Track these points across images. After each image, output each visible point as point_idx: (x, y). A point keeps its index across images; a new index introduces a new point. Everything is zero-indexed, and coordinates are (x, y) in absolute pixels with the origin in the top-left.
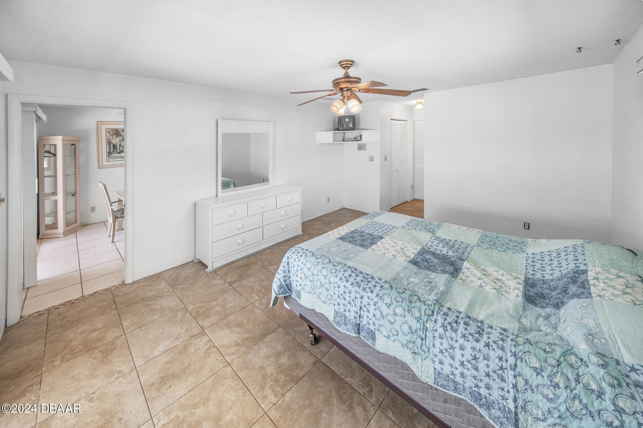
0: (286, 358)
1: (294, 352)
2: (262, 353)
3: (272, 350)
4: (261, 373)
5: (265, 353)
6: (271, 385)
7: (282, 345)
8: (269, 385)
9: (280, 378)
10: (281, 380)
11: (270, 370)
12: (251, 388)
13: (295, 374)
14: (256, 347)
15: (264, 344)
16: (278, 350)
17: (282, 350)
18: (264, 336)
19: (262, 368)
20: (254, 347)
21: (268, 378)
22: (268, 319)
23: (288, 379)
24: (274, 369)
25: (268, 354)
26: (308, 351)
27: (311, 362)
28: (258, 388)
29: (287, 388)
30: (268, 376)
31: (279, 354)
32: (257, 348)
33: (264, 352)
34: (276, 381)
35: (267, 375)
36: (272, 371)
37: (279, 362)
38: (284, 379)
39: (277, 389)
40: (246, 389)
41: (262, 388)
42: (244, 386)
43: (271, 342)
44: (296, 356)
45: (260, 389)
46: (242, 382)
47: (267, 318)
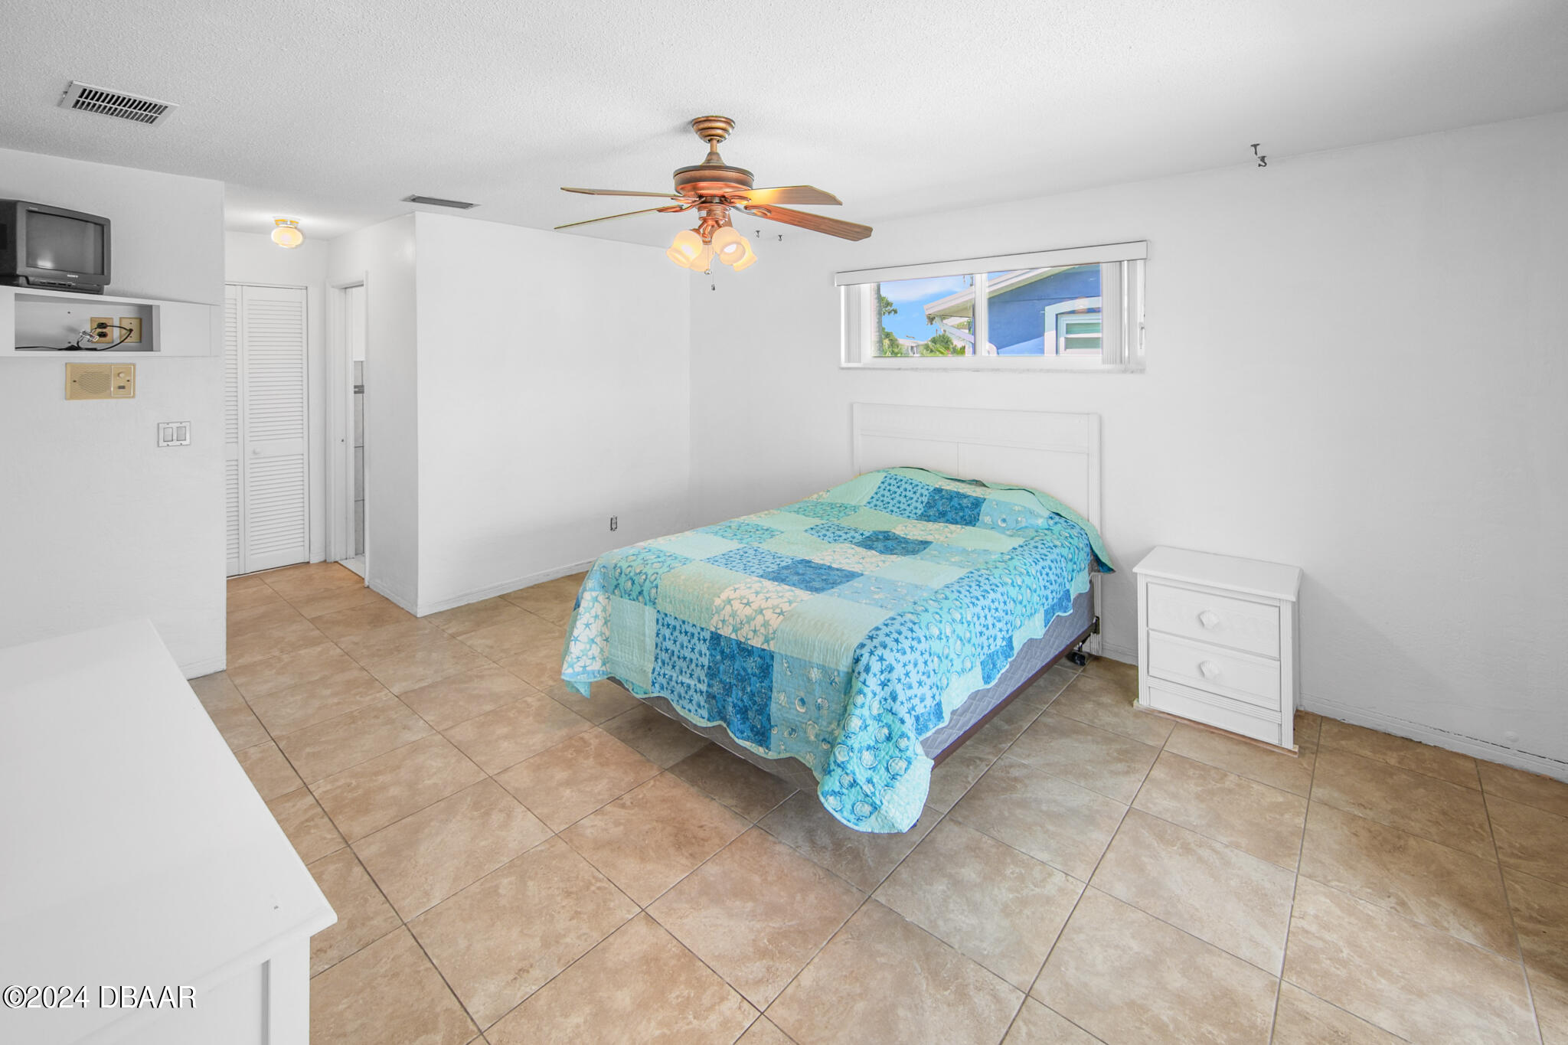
0: (963, 870)
1: (941, 859)
2: (967, 921)
3: (951, 900)
4: (1017, 910)
5: (966, 913)
6: (1035, 886)
7: (931, 885)
8: (1037, 890)
9: (1012, 873)
10: (1017, 870)
11: (1003, 893)
12: (1059, 922)
13: (994, 850)
14: (955, 941)
15: (940, 923)
16: (948, 888)
17: (945, 880)
18: (909, 930)
19: (1006, 911)
20: (956, 947)
21: (1024, 894)
22: (842, 937)
23: (1009, 861)
24: (999, 888)
25: (965, 908)
26: (933, 834)
27: (956, 829)
28: (1053, 909)
29: (1028, 860)
30: (1020, 896)
31: (957, 883)
32: (958, 937)
33: (964, 918)
34: (1021, 878)
35: (1018, 898)
36: (1004, 891)
37: (978, 880)
38: (1012, 866)
39: (1037, 873)
40: (1066, 930)
41: (1049, 900)
42: (1063, 937)
43: (928, 908)
44: (953, 853)
45: (1054, 903)
46: (1058, 944)
47: (838, 939)
